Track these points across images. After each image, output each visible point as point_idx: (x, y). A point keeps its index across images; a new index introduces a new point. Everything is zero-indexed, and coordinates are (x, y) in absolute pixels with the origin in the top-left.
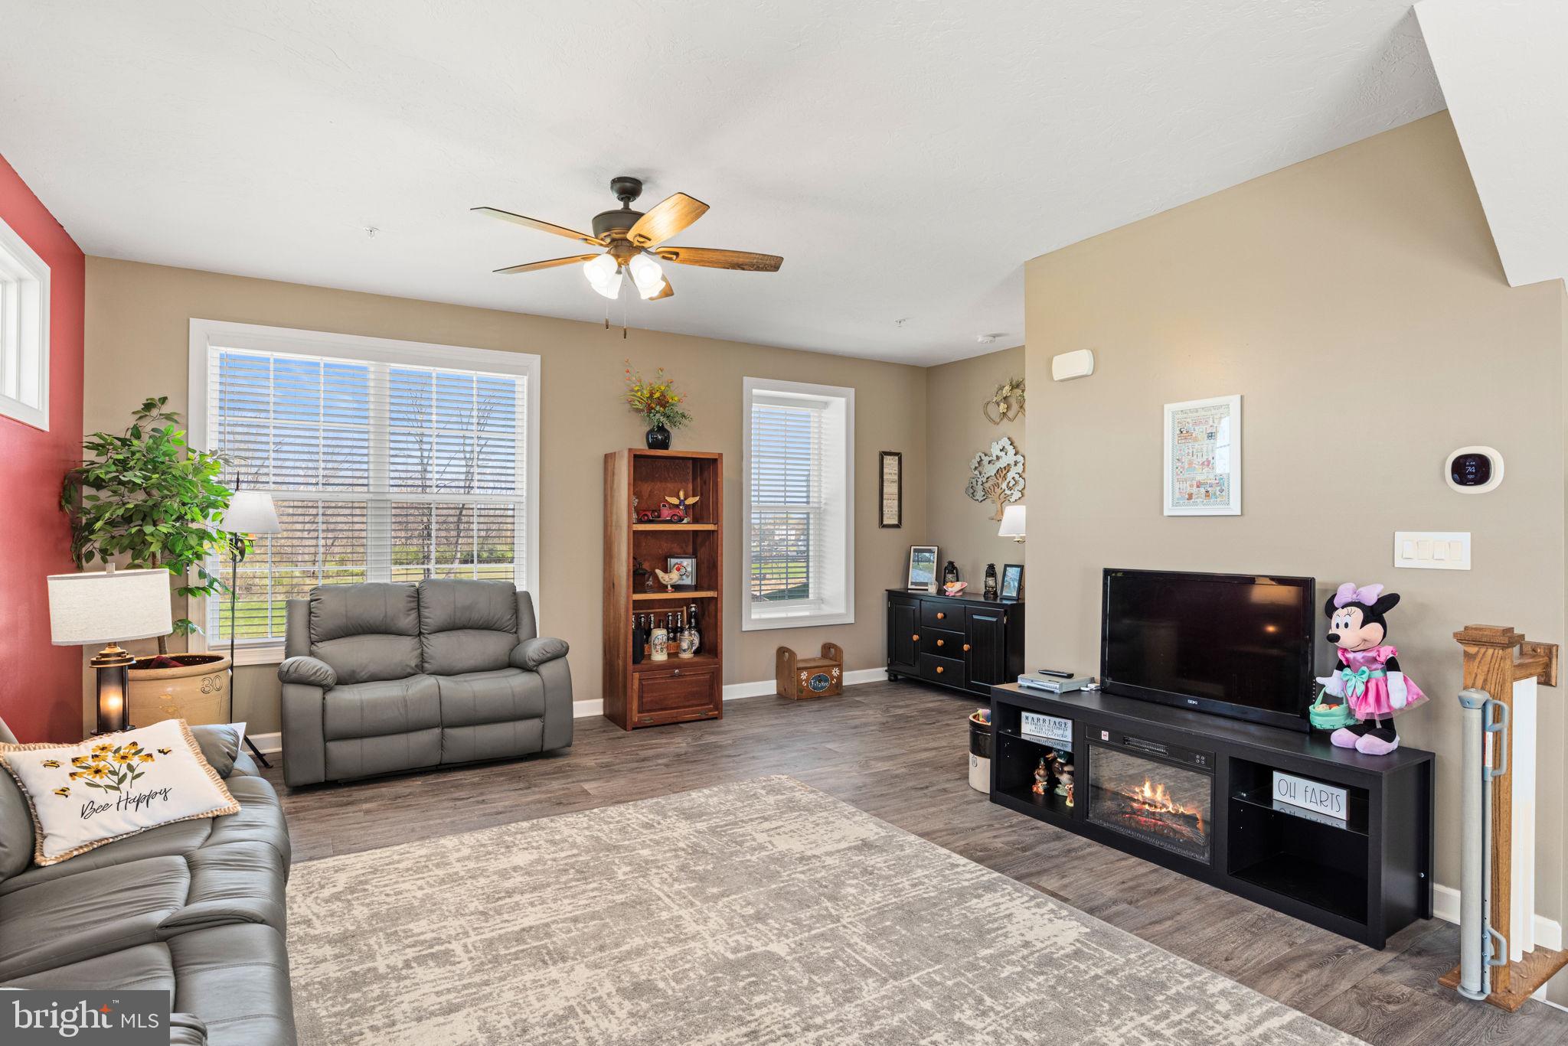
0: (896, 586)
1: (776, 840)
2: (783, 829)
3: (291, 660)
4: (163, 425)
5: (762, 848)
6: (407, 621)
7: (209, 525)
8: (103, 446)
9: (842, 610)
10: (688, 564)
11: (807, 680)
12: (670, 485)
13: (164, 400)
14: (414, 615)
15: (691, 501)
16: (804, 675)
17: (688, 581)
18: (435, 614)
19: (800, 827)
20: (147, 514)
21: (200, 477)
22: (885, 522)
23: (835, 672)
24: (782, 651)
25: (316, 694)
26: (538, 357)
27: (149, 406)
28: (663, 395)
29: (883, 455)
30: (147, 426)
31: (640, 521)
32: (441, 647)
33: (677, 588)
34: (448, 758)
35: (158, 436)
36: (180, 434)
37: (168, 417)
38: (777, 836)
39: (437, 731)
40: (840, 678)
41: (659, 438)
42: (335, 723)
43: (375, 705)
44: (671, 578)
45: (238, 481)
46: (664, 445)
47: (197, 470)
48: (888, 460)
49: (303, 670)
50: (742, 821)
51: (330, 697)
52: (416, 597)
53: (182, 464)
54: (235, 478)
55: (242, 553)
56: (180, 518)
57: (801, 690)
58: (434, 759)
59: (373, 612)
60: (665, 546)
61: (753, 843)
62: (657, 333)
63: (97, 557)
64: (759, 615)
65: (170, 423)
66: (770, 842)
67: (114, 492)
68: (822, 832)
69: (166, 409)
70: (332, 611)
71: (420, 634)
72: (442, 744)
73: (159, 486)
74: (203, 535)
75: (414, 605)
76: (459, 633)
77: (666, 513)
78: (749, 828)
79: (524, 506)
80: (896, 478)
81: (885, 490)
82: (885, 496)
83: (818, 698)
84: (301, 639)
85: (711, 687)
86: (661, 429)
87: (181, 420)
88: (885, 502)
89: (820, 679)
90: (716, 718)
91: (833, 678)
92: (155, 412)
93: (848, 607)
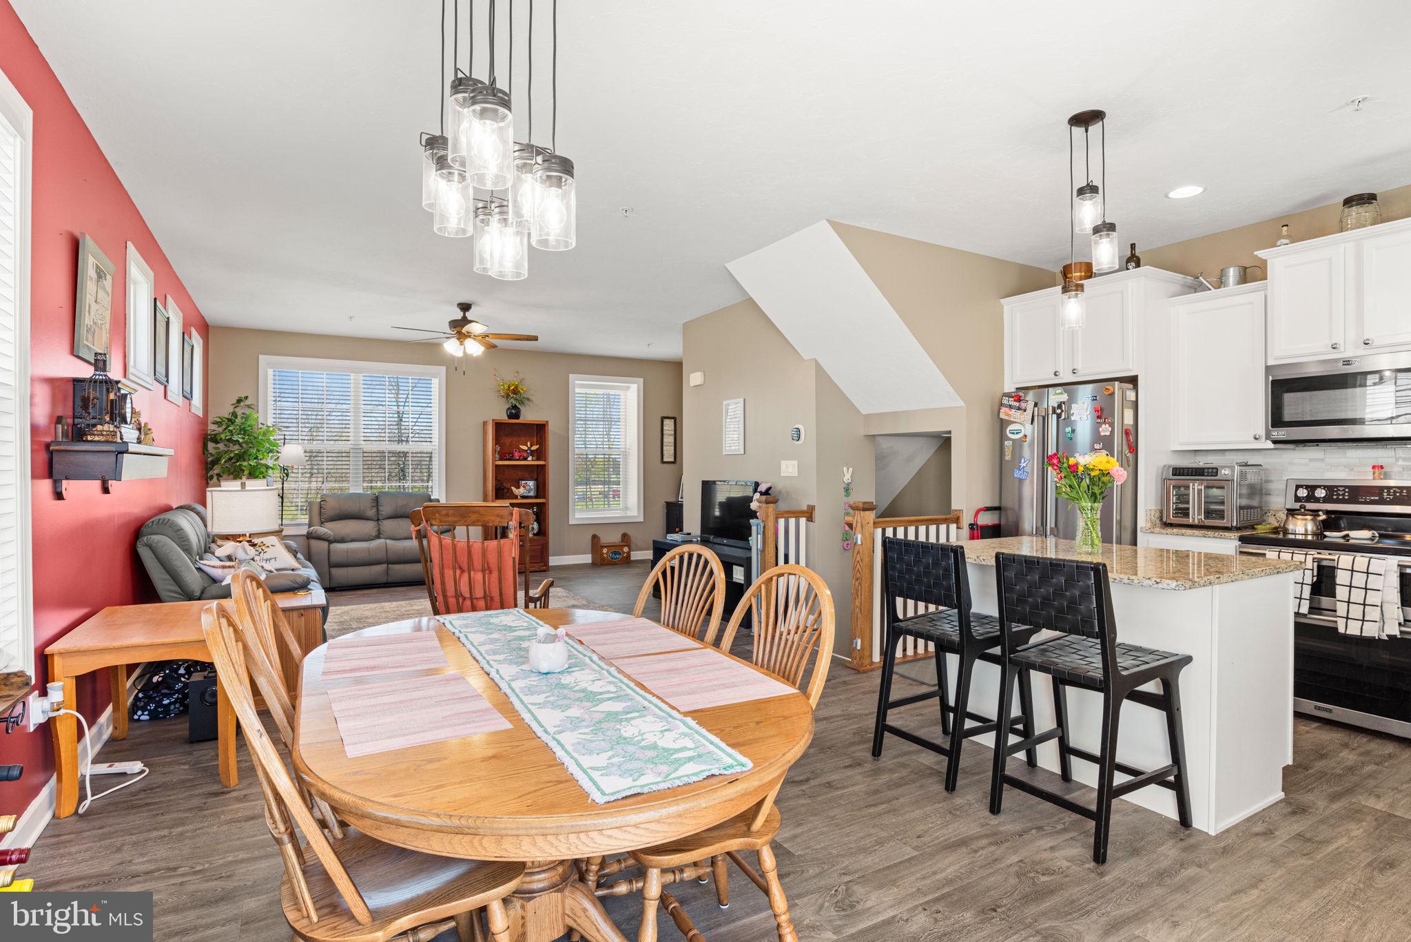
0: (672, 500)
3: (312, 528)
4: (248, 411)
6: (371, 513)
7: (270, 463)
8: (220, 423)
9: (635, 514)
10: (531, 484)
11: (607, 554)
12: (523, 439)
13: (246, 398)
14: (374, 510)
15: (534, 448)
16: (605, 551)
17: (532, 494)
18: (386, 509)
20: (241, 457)
21: (266, 437)
22: (665, 460)
23: (626, 549)
24: (595, 537)
25: (325, 544)
26: (445, 368)
27: (239, 401)
28: (516, 387)
29: (663, 418)
30: (239, 411)
31: (501, 459)
32: (388, 525)
33: (523, 497)
34: (390, 580)
35: (246, 417)
36: (255, 416)
37: (249, 407)
39: (385, 566)
40: (629, 554)
41: (514, 413)
42: (334, 558)
43: (354, 551)
44: (521, 491)
45: (285, 439)
46: (517, 416)
47: (264, 434)
48: (667, 422)
49: (319, 532)
51: (332, 546)
52: (376, 500)
53: (256, 433)
54: (283, 437)
55: (287, 475)
56: (256, 458)
57: (603, 559)
58: (383, 580)
59: (352, 507)
60: (520, 474)
62: (514, 350)
63: (215, 478)
64: (579, 515)
65: (251, 410)
67: (226, 445)
69: (247, 402)
70: (332, 507)
71: (378, 520)
72: (387, 572)
73: (246, 443)
74: (268, 467)
75: (375, 504)
76: (399, 520)
77: (517, 455)
79: (437, 451)
80: (673, 432)
81: (665, 440)
82: (665, 444)
83: (615, 564)
84: (316, 518)
85: (542, 553)
86: (515, 407)
87: (255, 408)
88: (664, 448)
89: (615, 553)
90: (545, 571)
91: (624, 553)
92: (242, 404)
93: (639, 512)
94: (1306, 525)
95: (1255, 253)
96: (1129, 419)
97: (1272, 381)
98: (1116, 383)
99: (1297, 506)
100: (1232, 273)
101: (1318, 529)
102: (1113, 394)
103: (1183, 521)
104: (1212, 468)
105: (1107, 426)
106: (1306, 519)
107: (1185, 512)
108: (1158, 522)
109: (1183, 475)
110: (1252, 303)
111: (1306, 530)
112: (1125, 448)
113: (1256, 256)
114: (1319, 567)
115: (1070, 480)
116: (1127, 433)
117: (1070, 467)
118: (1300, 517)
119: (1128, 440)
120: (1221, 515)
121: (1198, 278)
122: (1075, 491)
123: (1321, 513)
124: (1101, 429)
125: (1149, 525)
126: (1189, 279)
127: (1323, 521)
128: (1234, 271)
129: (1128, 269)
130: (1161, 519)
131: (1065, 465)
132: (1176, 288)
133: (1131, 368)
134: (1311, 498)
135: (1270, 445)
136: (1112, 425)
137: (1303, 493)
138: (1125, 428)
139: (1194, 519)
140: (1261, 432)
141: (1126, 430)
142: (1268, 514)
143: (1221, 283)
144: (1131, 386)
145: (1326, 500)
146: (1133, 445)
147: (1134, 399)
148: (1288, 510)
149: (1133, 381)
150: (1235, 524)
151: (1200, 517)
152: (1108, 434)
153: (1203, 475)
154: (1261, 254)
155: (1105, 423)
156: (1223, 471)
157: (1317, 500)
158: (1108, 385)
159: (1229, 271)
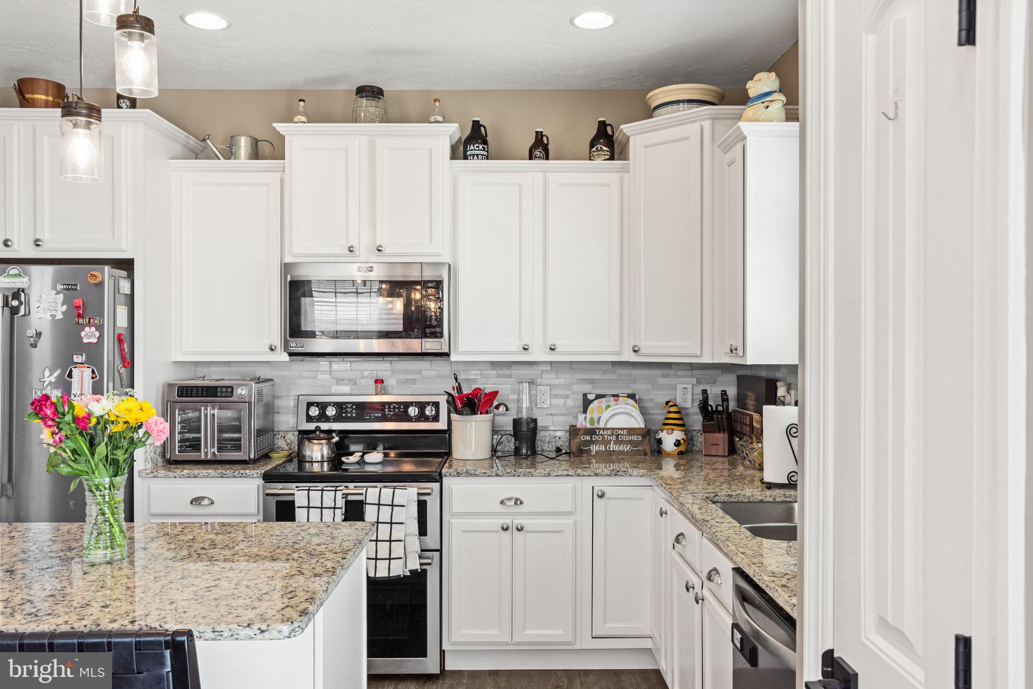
94: (322, 449)
95: (274, 125)
96: (122, 322)
97: (290, 282)
98: (107, 268)
99: (312, 426)
100: (244, 143)
101: (333, 453)
102: (101, 284)
103: (193, 455)
104: (227, 387)
105: (93, 329)
106: (322, 444)
107: (195, 445)
108: (160, 460)
109: (191, 396)
110: (267, 185)
111: (322, 456)
112: (118, 361)
113: (274, 128)
114: (347, 503)
115: (76, 441)
116: (120, 340)
117: (76, 420)
118: (315, 441)
119: (122, 350)
120: (237, 445)
121: (204, 140)
122: (82, 459)
123: (334, 434)
124: (83, 334)
125: (149, 466)
126: (192, 141)
127: (336, 443)
128: (246, 142)
129: (119, 107)
130: (164, 456)
131: (68, 418)
132: (177, 148)
133: (124, 248)
134: (323, 417)
135: (285, 357)
136: (100, 328)
137: (314, 412)
138: (118, 332)
139: (206, 453)
140: (277, 341)
141: (120, 335)
142: (277, 436)
143: (230, 153)
144: (124, 273)
145: (337, 419)
146: (128, 356)
147: (128, 291)
148: (300, 431)
149: (126, 265)
150: (252, 456)
151: (213, 450)
152: (94, 340)
153: (216, 396)
154: (280, 127)
155: (89, 324)
156: (239, 391)
157: (327, 419)
158: (95, 270)
159: (240, 141)
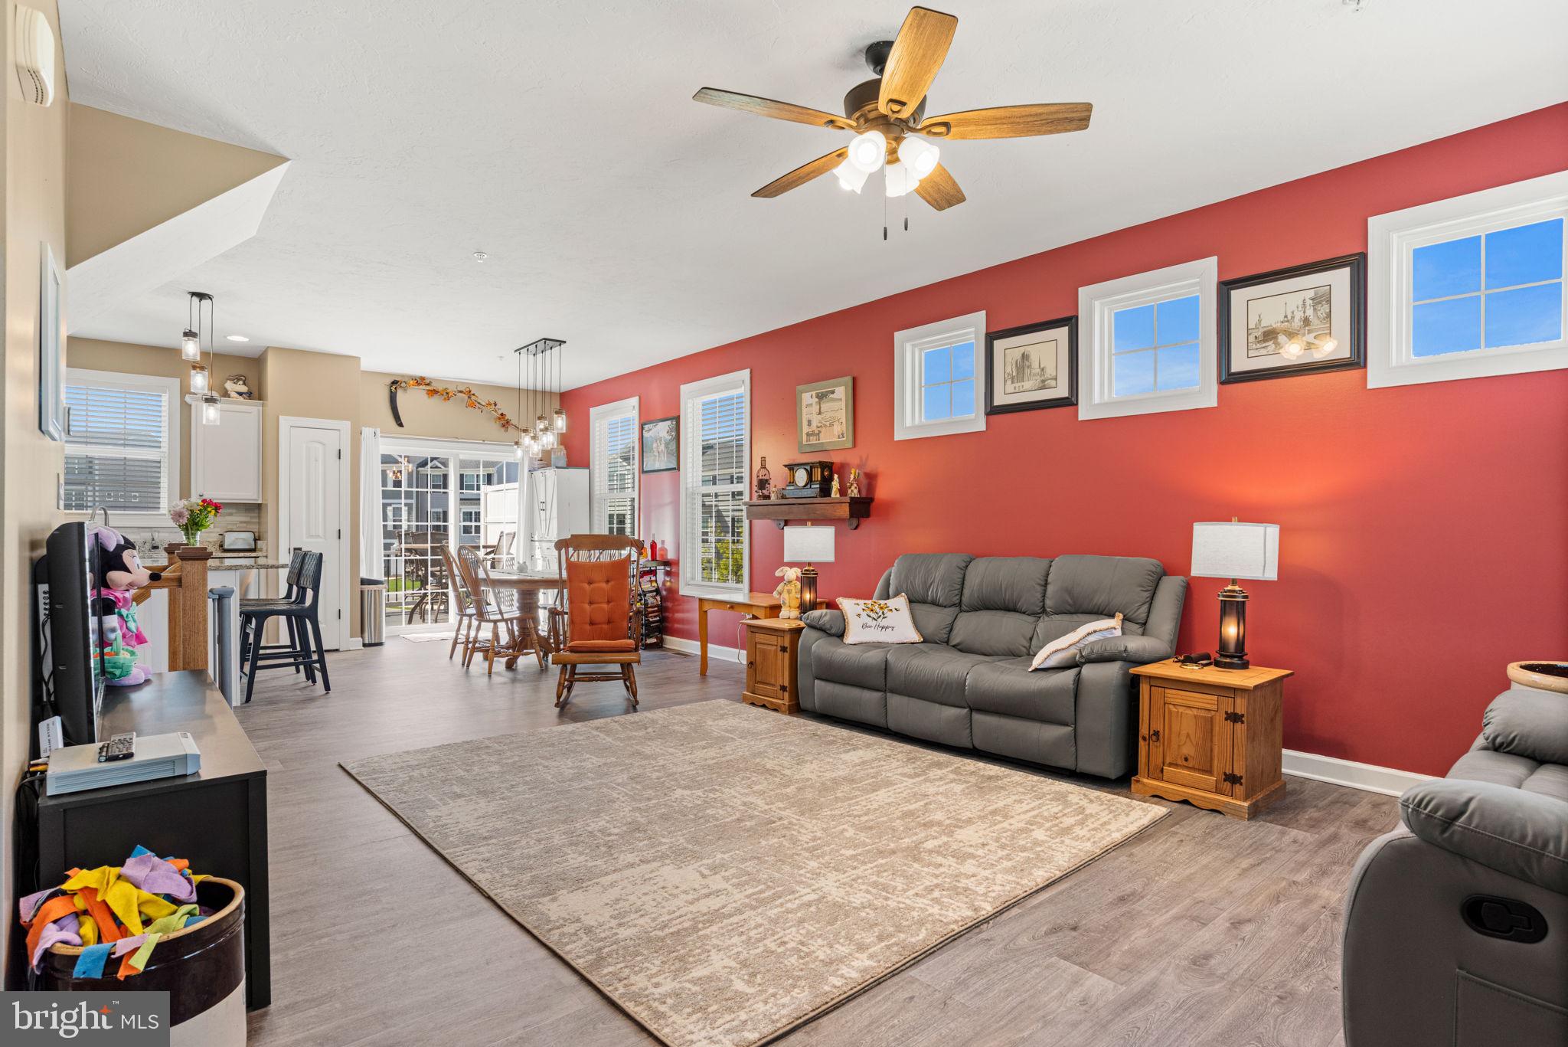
1: (696, 881)
2: (690, 897)
5: (715, 869)
19: (664, 903)
38: (697, 886)
50: (754, 908)
61: (727, 874)
66: (704, 876)
68: (632, 898)
78: (739, 897)
